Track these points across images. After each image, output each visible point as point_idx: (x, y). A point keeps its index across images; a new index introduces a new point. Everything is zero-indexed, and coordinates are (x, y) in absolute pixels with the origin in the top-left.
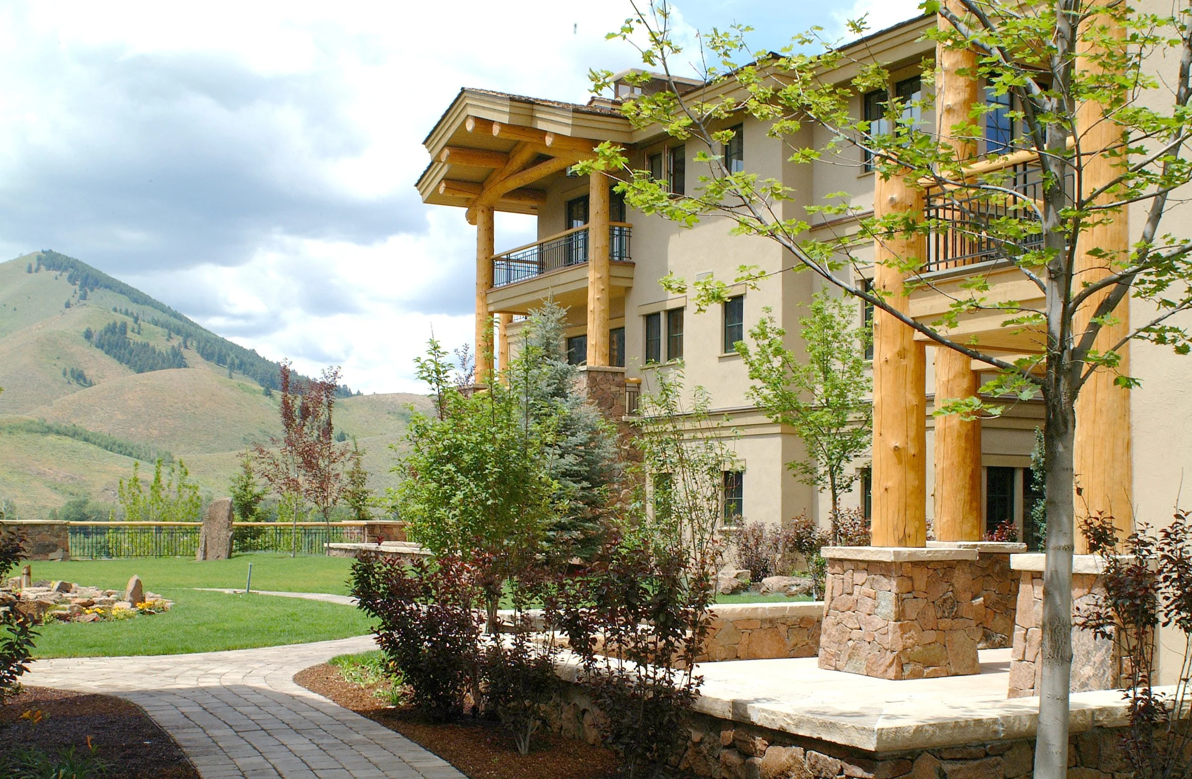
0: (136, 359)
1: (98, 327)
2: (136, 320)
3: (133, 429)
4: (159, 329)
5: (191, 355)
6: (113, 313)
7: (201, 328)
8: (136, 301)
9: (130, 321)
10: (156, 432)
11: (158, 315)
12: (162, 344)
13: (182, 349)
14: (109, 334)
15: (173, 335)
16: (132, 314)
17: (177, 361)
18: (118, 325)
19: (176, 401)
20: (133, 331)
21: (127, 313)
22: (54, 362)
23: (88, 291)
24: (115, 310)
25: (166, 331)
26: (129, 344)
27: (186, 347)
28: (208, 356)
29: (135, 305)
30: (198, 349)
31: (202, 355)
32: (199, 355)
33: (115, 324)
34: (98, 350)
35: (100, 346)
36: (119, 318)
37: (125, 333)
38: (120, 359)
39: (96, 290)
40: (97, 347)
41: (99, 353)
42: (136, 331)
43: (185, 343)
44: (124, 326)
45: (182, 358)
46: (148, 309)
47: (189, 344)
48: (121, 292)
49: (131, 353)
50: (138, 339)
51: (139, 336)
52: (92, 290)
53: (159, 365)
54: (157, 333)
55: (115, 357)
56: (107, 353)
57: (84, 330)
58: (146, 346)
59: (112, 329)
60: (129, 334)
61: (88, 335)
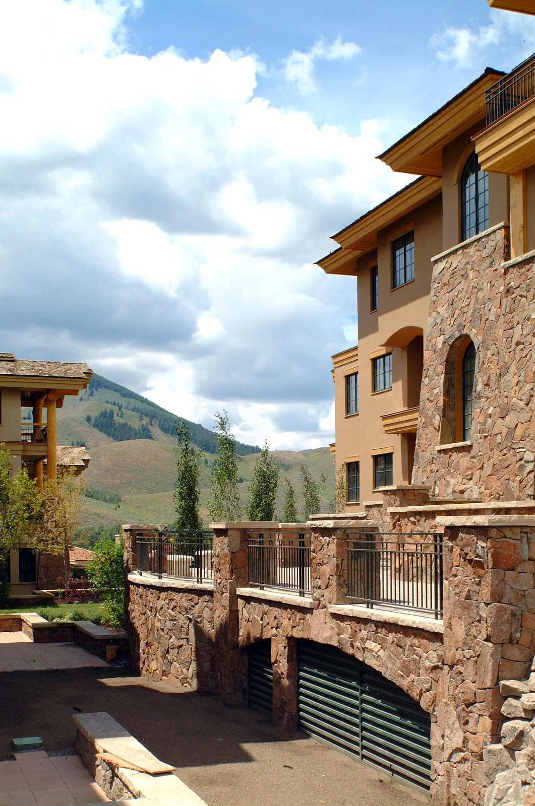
0: (118, 433)
1: (95, 414)
2: (120, 408)
3: (103, 480)
4: (135, 414)
5: (155, 430)
6: (106, 404)
7: (167, 412)
8: (124, 396)
9: (116, 409)
10: (118, 481)
11: (138, 404)
12: (136, 423)
13: (149, 426)
14: (102, 418)
15: (143, 417)
16: (118, 404)
17: (145, 434)
18: (108, 412)
19: (133, 460)
20: (118, 415)
21: (114, 404)
22: (66, 438)
23: (94, 391)
24: (107, 402)
25: (139, 414)
26: (115, 424)
27: (151, 425)
28: (165, 430)
29: (124, 398)
30: (159, 425)
31: (162, 429)
32: (160, 429)
33: (106, 411)
34: (95, 429)
35: (96, 426)
36: (109, 407)
37: (113, 417)
38: (108, 434)
39: (99, 389)
40: (94, 427)
41: (95, 430)
42: (120, 415)
43: (151, 421)
44: (112, 412)
45: (149, 431)
46: (132, 401)
47: (153, 422)
48: (115, 390)
49: (115, 430)
50: (121, 420)
51: (120, 418)
52: (96, 390)
53: (132, 437)
54: (134, 416)
55: (105, 433)
56: (100, 430)
57: (86, 416)
58: (126, 424)
59: (104, 415)
60: (115, 418)
61: (89, 419)
